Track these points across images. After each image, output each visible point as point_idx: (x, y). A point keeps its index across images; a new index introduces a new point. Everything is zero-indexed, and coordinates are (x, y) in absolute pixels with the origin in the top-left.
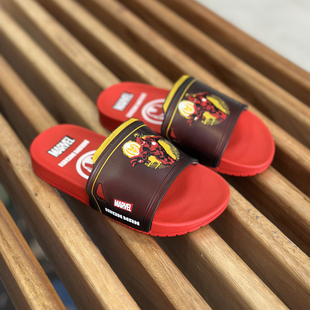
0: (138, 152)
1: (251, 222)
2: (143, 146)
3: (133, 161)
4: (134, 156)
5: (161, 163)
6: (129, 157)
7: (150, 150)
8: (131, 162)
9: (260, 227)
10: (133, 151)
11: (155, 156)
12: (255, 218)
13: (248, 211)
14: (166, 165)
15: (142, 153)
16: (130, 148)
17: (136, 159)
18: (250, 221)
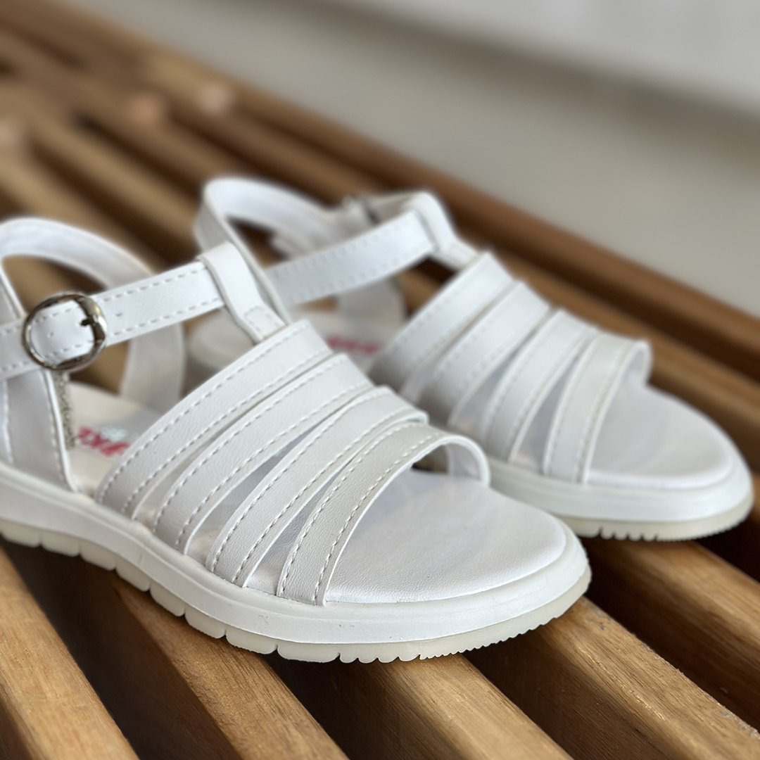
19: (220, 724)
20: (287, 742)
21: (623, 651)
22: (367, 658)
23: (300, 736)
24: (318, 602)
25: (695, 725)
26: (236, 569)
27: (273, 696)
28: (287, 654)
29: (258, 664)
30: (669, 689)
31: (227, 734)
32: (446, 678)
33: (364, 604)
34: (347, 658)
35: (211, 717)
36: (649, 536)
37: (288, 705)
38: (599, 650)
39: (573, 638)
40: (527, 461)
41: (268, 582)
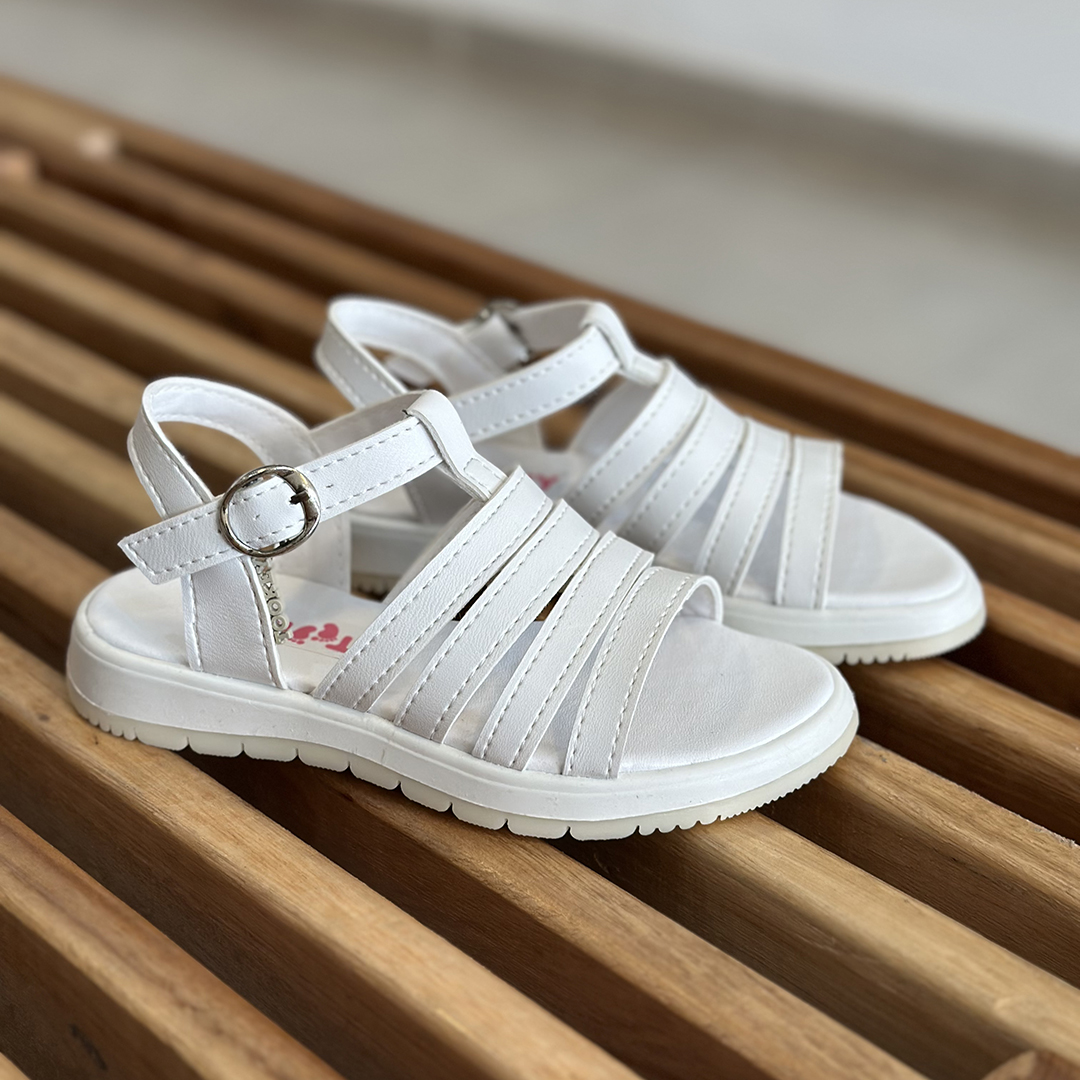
19: (540, 918)
20: (624, 925)
21: (915, 781)
22: (667, 827)
23: (633, 917)
24: (612, 775)
25: (1016, 845)
26: (514, 751)
27: (585, 881)
28: (579, 835)
29: (550, 850)
30: (976, 813)
31: (553, 927)
32: (753, 836)
33: (659, 771)
34: (646, 830)
35: (524, 913)
36: (898, 657)
37: (603, 887)
38: (892, 785)
39: (860, 776)
40: (754, 592)
41: (551, 761)
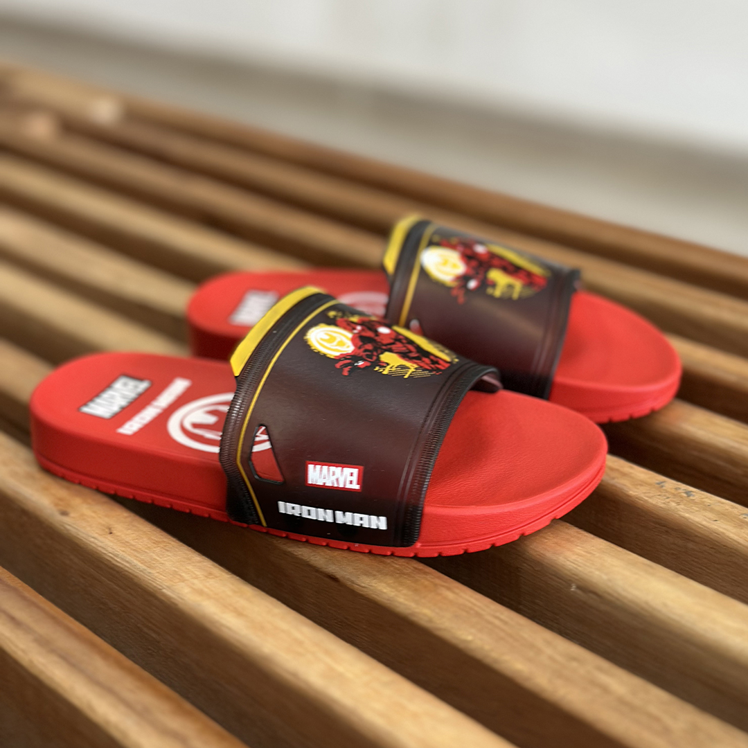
0: (348, 347)
1: (678, 504)
2: (357, 335)
3: (341, 363)
4: (341, 354)
5: (416, 366)
6: (328, 356)
7: (380, 342)
8: (338, 366)
9: (705, 510)
10: (335, 343)
11: (396, 353)
12: (685, 495)
13: (658, 484)
14: (430, 371)
15: (360, 348)
16: (327, 337)
17: (348, 359)
18: (672, 501)
